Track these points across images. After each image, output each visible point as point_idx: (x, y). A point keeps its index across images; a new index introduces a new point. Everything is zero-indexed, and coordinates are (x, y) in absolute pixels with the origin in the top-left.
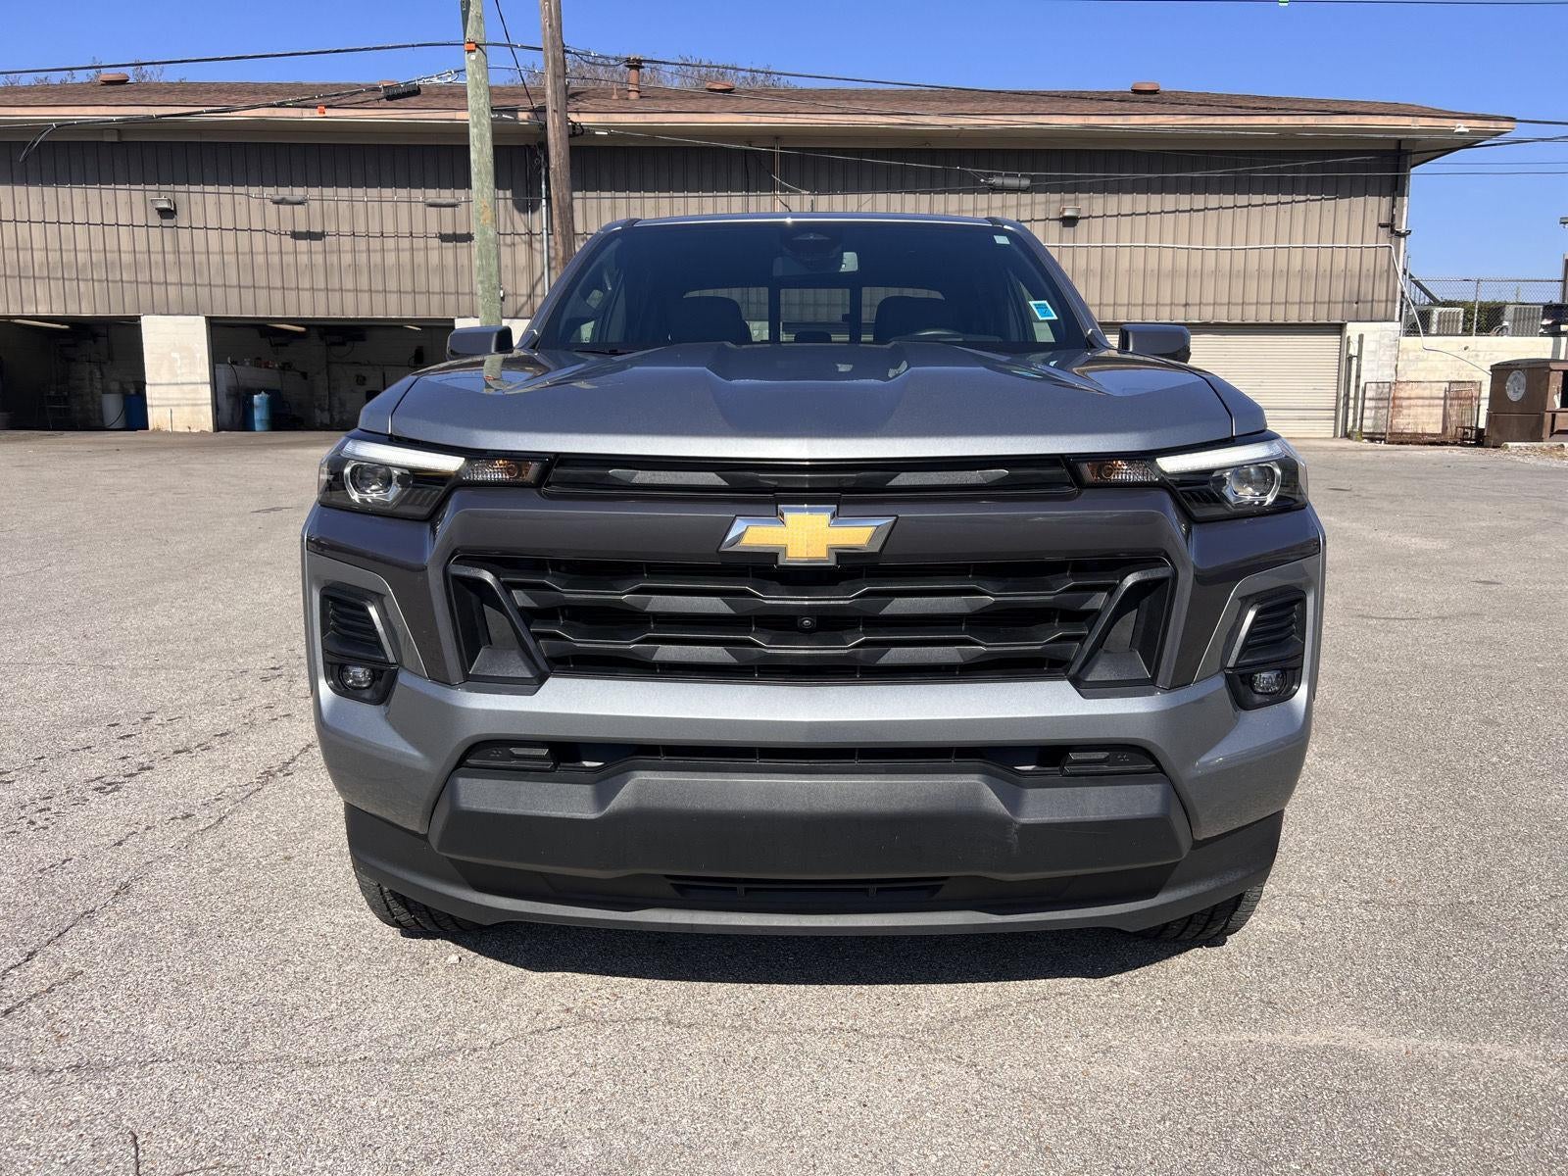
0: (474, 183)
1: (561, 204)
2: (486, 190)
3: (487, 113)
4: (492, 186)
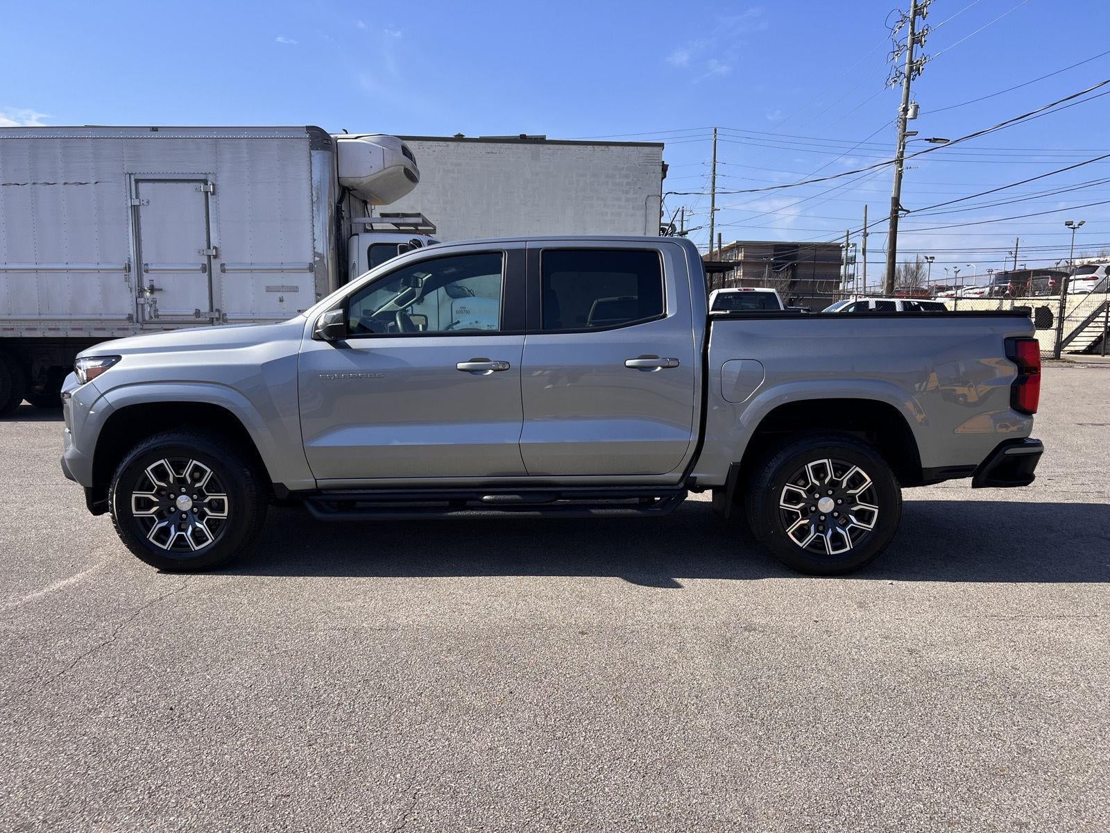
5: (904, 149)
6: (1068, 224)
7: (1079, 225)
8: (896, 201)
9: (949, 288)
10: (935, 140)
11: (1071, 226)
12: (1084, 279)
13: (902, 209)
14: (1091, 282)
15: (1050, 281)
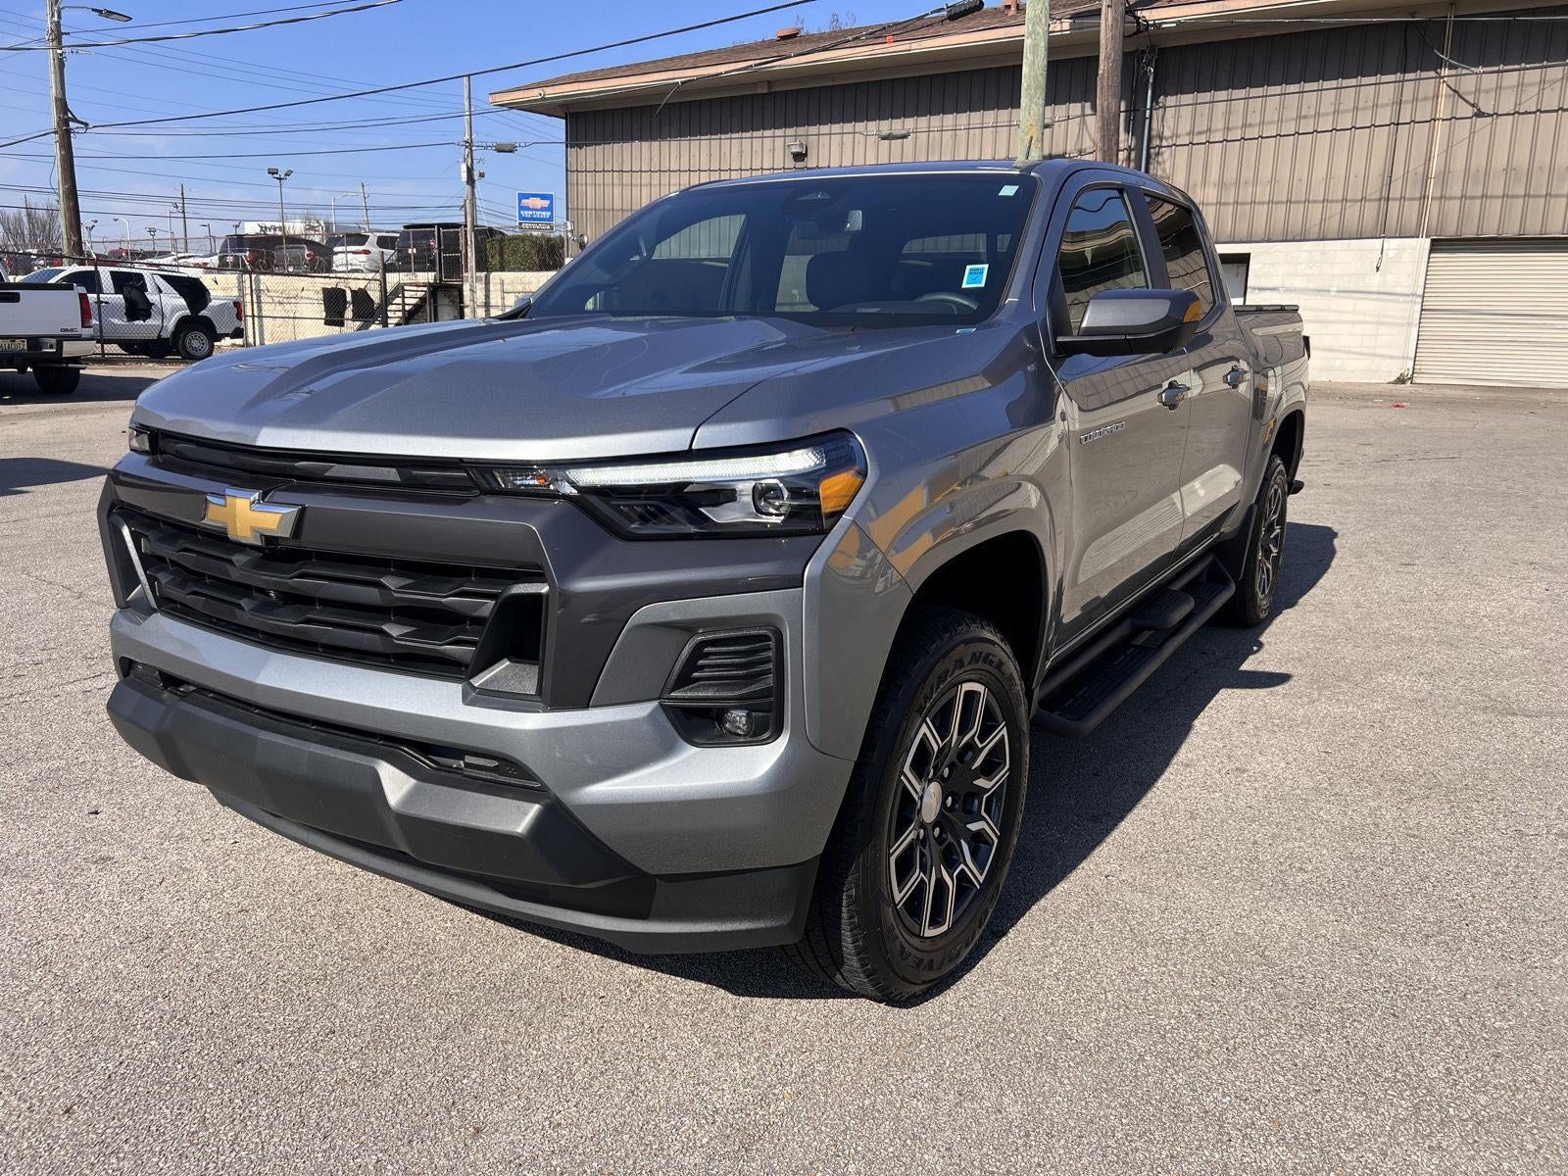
0: (1024, 101)
1: (1105, 115)
2: (1034, 106)
3: (1044, 20)
4: (1042, 102)
5: (59, 17)
6: (272, 172)
7: (286, 175)
8: (62, 105)
9: (152, 254)
10: (109, 14)
11: (275, 176)
12: (354, 253)
13: (75, 120)
14: (363, 257)
15: (307, 252)
